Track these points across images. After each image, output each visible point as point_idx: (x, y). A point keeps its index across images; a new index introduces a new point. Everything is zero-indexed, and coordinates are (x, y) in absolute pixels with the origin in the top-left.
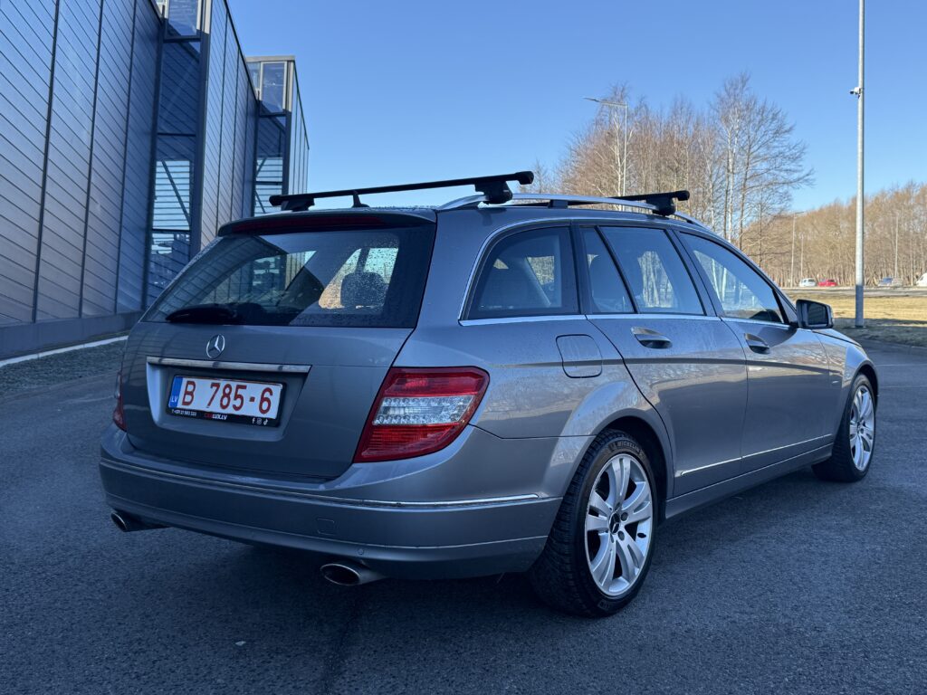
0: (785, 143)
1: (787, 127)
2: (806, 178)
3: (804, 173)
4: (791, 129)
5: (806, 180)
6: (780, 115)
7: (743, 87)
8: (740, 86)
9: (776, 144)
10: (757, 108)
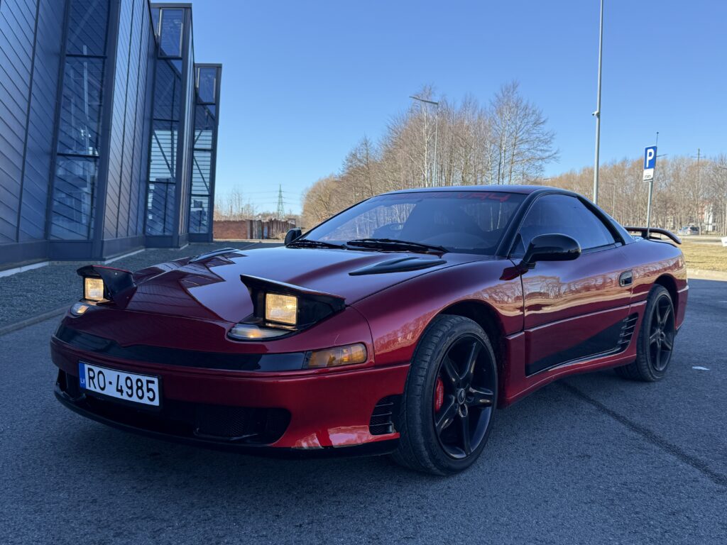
0: (541, 131)
3: (553, 152)
4: (544, 122)
5: (554, 158)
7: (514, 90)
9: (535, 131)
10: (523, 106)
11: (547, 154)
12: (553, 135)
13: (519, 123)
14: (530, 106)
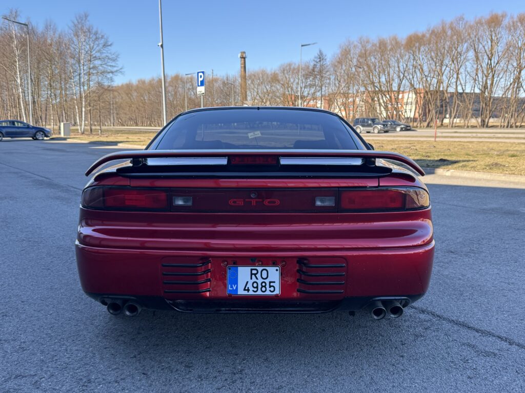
0: (109, 52)
1: (109, 43)
2: (121, 70)
3: (119, 68)
4: (111, 44)
5: (121, 72)
6: (105, 37)
7: (86, 19)
8: (84, 19)
9: (104, 51)
10: (94, 31)
11: (115, 69)
12: (118, 55)
13: (92, 45)
14: (99, 32)
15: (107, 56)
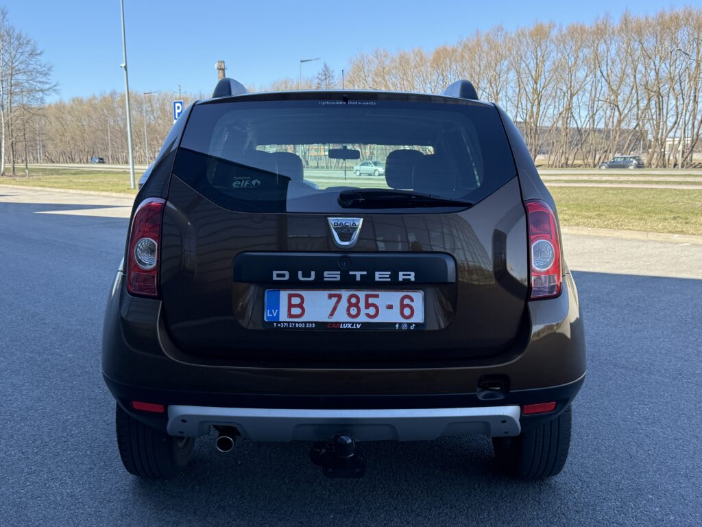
0: (38, 63)
1: (38, 52)
3: (53, 84)
4: (41, 53)
5: (54, 90)
6: (32, 42)
9: (32, 62)
11: (47, 86)
12: (51, 67)
13: (14, 53)
14: (23, 36)
15: (35, 69)
